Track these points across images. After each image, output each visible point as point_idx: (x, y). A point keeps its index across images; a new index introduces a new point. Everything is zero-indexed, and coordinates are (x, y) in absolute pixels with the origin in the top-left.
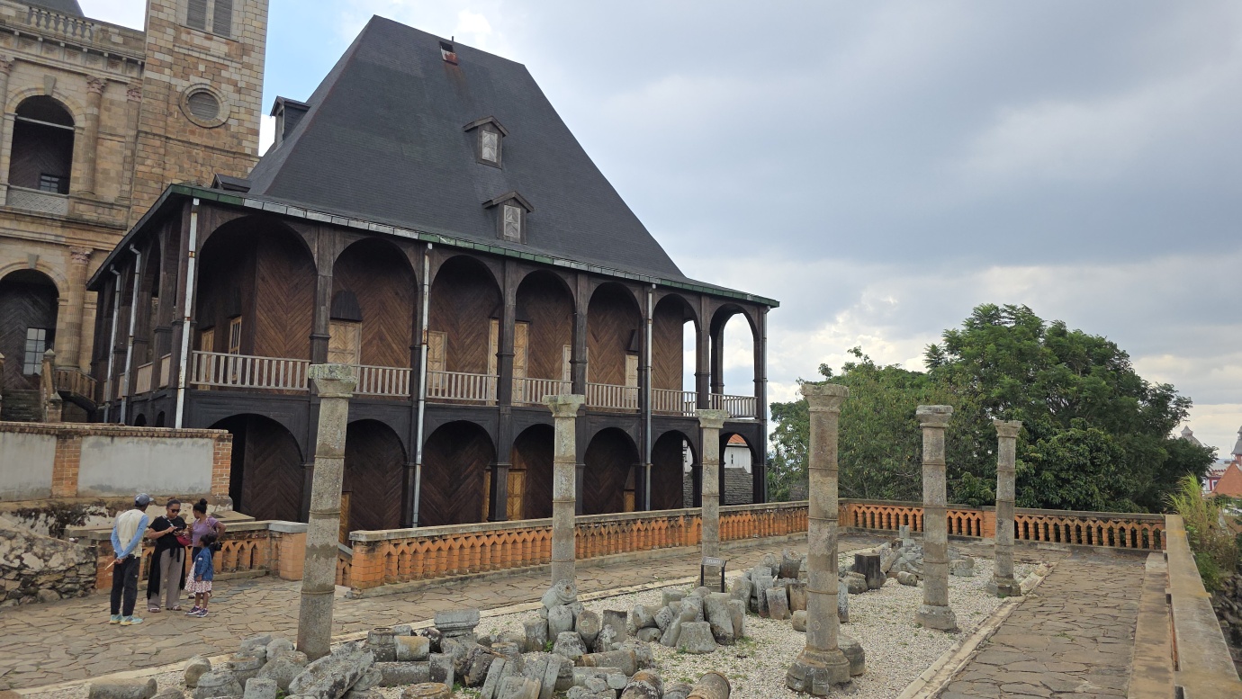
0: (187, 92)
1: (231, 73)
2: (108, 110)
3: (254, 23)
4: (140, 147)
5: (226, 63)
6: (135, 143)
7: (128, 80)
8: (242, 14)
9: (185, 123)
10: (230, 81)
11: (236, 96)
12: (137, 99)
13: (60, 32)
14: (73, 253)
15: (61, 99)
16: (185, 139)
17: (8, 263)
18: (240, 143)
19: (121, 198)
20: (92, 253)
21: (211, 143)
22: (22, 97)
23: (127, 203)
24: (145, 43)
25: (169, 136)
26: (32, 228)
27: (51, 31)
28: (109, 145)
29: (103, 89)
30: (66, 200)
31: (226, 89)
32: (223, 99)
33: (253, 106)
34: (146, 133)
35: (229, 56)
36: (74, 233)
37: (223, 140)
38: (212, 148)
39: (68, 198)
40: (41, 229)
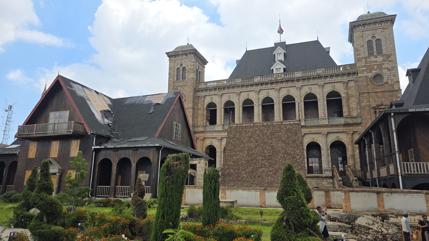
0: (372, 77)
1: (386, 65)
2: (350, 89)
3: (390, 46)
4: (361, 98)
5: (383, 63)
6: (359, 97)
7: (354, 79)
8: (385, 45)
9: (373, 86)
10: (385, 68)
11: (389, 72)
12: (358, 84)
13: (334, 72)
14: (348, 134)
15: (337, 90)
16: (374, 91)
17: (332, 140)
18: (393, 87)
19: (358, 114)
20: (353, 133)
21: (383, 90)
22: (327, 93)
23: (360, 115)
24: (357, 66)
25: (369, 92)
26: (336, 129)
27: (331, 73)
28: (352, 99)
29: (347, 84)
30: (343, 119)
31: (385, 71)
32: (384, 75)
33: (395, 74)
34: (362, 93)
35: (384, 60)
36: (347, 128)
37: (387, 88)
38: (384, 91)
39: (343, 118)
40: (338, 128)
